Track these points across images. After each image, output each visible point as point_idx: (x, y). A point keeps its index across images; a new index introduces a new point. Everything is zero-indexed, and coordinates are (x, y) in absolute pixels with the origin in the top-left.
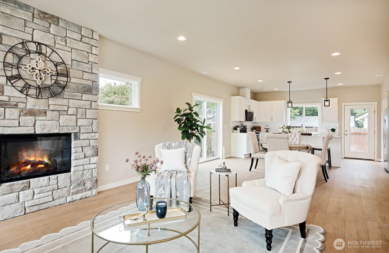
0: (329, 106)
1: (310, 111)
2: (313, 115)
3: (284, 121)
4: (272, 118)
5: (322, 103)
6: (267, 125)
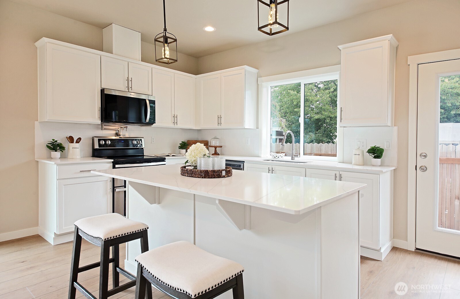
3: (247, 126)
4: (219, 117)
5: (344, 48)
6: (216, 137)
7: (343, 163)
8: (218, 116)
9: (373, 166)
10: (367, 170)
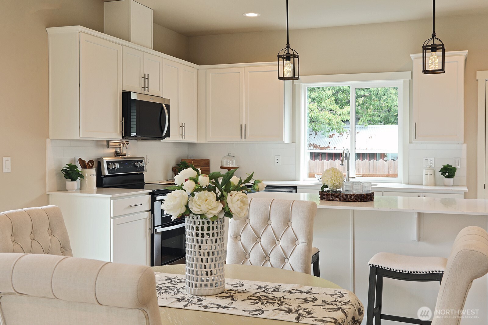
0: (442, 71)
1: (380, 112)
2: (386, 121)
3: (287, 140)
4: (243, 127)
5: (416, 58)
6: (230, 155)
7: (409, 184)
8: (241, 125)
9: (445, 186)
10: (452, 190)
